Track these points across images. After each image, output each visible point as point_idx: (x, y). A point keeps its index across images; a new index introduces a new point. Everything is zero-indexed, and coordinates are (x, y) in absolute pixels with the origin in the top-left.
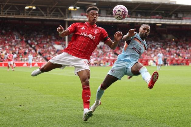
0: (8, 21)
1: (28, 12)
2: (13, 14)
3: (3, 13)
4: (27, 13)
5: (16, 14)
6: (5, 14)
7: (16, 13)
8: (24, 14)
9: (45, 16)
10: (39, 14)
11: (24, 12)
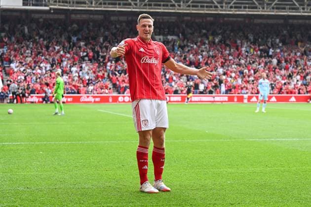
0: (226, 19)
1: (271, 4)
2: (245, 8)
3: (228, 6)
4: (268, 4)
5: (249, 8)
6: (231, 7)
7: (250, 5)
8: (263, 8)
9: (302, 10)
10: (291, 6)
11: (263, 4)
